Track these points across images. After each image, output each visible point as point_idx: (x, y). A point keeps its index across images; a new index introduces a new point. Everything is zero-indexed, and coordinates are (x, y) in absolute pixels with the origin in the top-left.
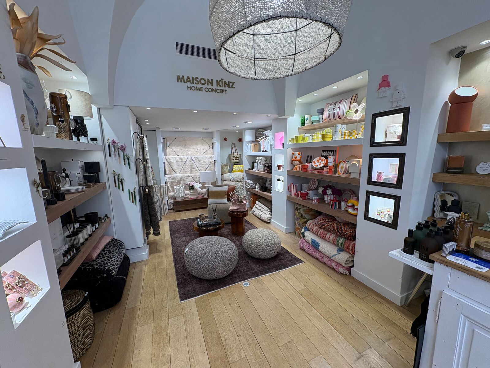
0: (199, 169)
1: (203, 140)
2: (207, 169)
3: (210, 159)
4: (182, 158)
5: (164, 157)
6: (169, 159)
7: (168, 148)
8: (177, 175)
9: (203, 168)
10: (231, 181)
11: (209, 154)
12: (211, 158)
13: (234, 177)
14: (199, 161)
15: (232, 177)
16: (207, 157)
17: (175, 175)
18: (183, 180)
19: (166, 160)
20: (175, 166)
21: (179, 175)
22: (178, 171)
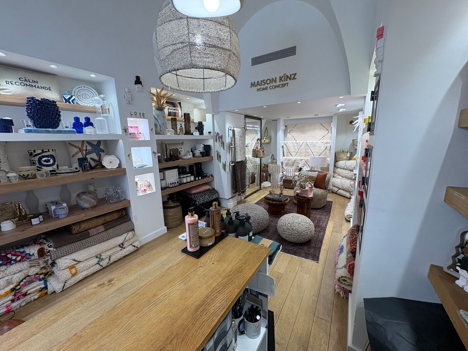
0: (314, 154)
1: (322, 125)
2: (321, 154)
3: (326, 145)
4: (298, 143)
5: (284, 142)
6: (287, 144)
7: (288, 134)
8: (292, 157)
9: (317, 153)
10: (344, 169)
11: (327, 139)
12: (327, 143)
13: (347, 166)
14: (314, 146)
15: (346, 165)
16: (322, 142)
17: (290, 157)
18: (297, 163)
19: (285, 144)
20: (292, 149)
21: (293, 158)
22: (293, 154)
